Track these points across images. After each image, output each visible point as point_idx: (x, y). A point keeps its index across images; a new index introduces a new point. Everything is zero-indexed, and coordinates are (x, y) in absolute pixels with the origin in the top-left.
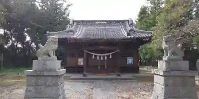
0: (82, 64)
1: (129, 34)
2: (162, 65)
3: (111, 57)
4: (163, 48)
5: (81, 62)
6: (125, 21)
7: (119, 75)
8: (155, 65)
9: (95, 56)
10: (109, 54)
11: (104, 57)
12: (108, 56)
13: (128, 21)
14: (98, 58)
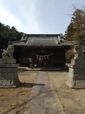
0: (31, 61)
1: (59, 44)
2: (73, 62)
3: (48, 58)
4: (74, 52)
6: (58, 35)
8: (70, 62)
9: (39, 57)
10: (47, 56)
11: (44, 57)
12: (46, 57)
13: (60, 35)
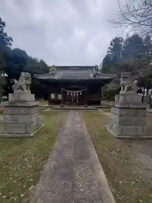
0: (61, 98)
1: (94, 76)
3: (81, 94)
5: (60, 97)
6: (93, 67)
7: (86, 107)
9: (70, 93)
11: (76, 94)
12: (79, 93)
13: (95, 67)
14: (71, 94)
